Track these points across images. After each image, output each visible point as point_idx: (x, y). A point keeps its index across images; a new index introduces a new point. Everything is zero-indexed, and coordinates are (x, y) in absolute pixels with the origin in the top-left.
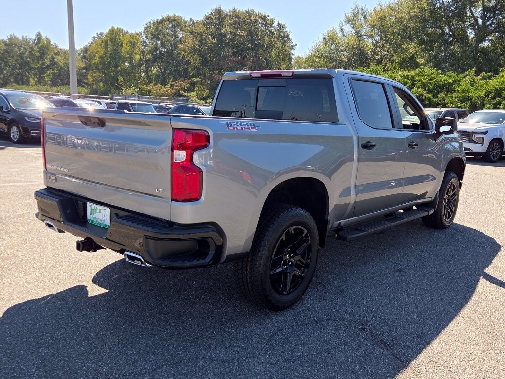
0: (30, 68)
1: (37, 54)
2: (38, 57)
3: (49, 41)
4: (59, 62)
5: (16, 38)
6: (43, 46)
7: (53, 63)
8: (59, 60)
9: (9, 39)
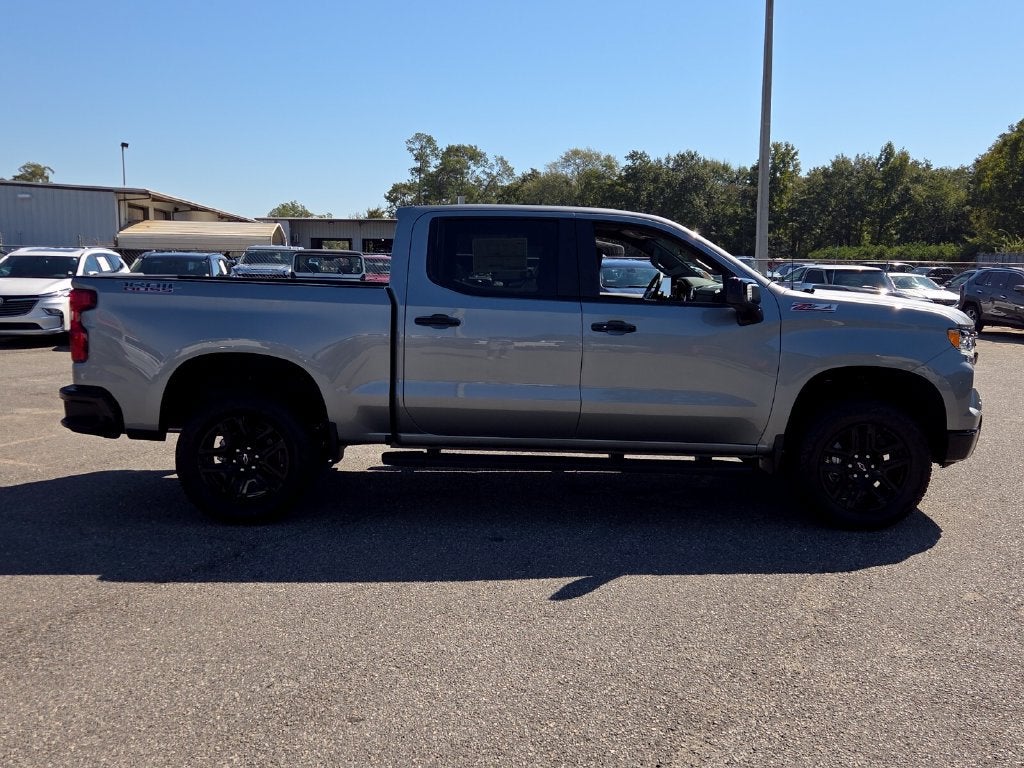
0: (865, 213)
1: (880, 185)
2: (880, 191)
3: (904, 157)
4: (917, 197)
5: (845, 161)
6: (893, 169)
7: (906, 199)
8: (919, 192)
9: (834, 164)
